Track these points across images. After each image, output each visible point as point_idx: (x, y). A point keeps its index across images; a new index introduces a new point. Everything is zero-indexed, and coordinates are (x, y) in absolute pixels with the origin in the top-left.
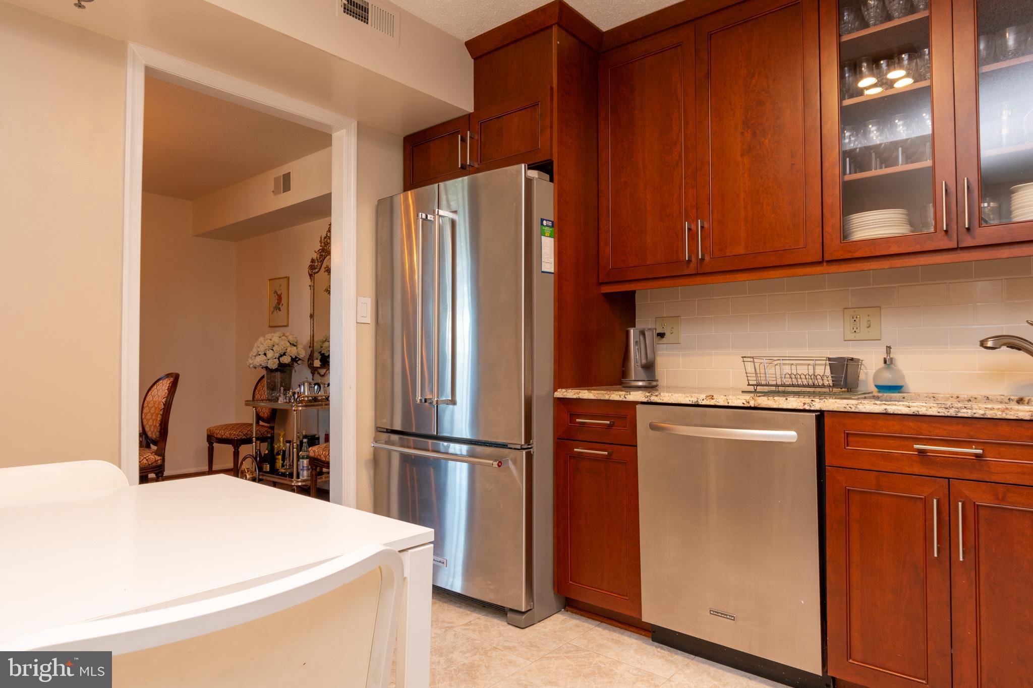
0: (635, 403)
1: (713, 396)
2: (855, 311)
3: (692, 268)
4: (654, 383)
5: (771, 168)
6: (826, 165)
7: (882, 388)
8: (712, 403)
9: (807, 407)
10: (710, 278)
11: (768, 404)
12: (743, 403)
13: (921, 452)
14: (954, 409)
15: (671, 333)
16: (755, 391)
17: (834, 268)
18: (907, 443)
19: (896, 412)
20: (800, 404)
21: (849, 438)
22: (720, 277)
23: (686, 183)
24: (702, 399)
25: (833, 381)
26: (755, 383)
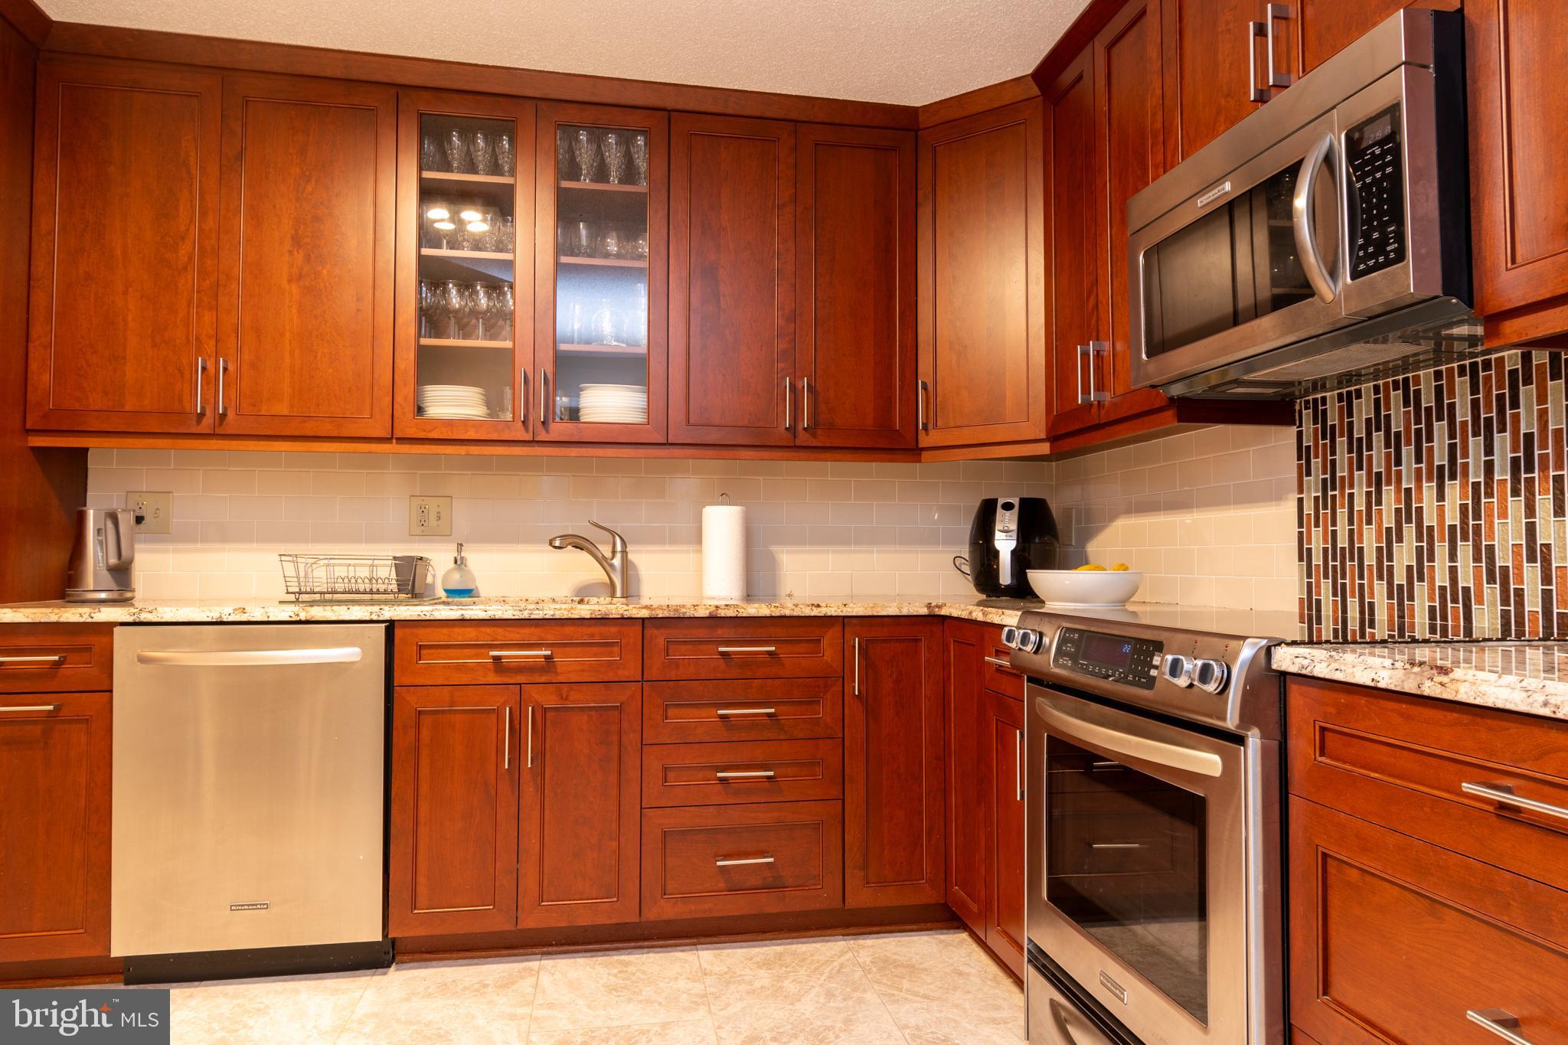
0: (112, 625)
1: (244, 609)
2: (423, 500)
3: (207, 425)
4: (129, 595)
5: (329, 308)
6: (399, 321)
7: (450, 592)
8: (244, 618)
9: (375, 618)
10: (234, 444)
11: (324, 616)
12: (291, 617)
13: (497, 659)
14: (527, 611)
15: (155, 517)
16: (297, 601)
17: (405, 448)
18: (482, 650)
19: (472, 618)
20: (366, 614)
21: (422, 652)
22: (251, 444)
23: (200, 300)
24: (227, 613)
25: (398, 585)
26: (297, 590)
